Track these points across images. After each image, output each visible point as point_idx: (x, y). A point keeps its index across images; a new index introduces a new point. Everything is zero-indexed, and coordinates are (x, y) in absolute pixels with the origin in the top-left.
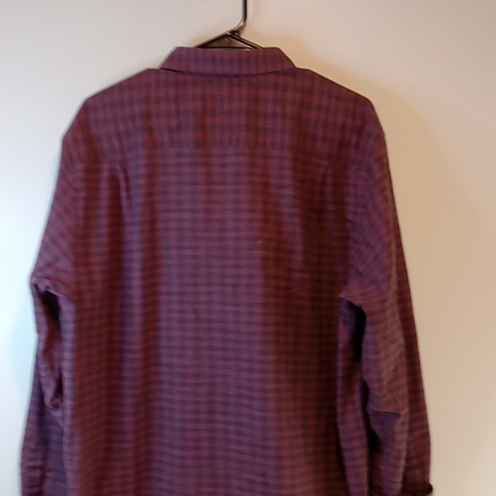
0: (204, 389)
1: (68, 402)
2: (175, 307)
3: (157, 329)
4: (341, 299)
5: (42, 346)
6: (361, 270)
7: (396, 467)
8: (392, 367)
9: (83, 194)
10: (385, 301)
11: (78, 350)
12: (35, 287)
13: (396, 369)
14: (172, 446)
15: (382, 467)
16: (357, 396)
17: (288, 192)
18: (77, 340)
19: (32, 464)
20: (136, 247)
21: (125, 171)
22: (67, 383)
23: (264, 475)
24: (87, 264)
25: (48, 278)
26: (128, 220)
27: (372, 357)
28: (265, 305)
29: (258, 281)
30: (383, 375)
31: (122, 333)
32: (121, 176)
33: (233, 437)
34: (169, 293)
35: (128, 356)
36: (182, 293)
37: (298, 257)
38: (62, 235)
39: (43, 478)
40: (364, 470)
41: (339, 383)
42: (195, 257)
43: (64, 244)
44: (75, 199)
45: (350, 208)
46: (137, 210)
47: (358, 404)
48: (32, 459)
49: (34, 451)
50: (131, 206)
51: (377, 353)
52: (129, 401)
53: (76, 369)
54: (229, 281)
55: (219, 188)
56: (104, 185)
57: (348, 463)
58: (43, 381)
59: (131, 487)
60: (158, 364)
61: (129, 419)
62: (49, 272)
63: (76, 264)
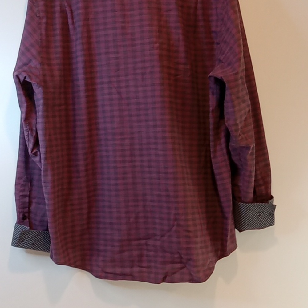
0: (127, 142)
1: (42, 150)
2: (106, 91)
3: (96, 106)
4: (210, 76)
5: (24, 115)
6: (221, 59)
7: (249, 182)
8: (244, 118)
9: (44, 21)
10: (237, 73)
11: (46, 117)
12: (17, 77)
13: (246, 119)
14: (109, 179)
15: (240, 184)
16: (223, 140)
17: (173, 13)
18: (46, 110)
19: (21, 193)
20: (79, 53)
21: (70, 7)
22: (40, 138)
23: (167, 190)
24: (49, 65)
25: (24, 71)
26: (74, 38)
27: (230, 110)
28: (162, 84)
29: (157, 69)
30: (238, 122)
31: (74, 110)
32: (68, 9)
33: (147, 169)
34: (102, 83)
35: (78, 123)
36: (110, 82)
37: (182, 55)
38: (32, 45)
39: (30, 203)
40: (229, 186)
41: (211, 133)
42: (117, 58)
43: (34, 51)
44: (40, 24)
45: (214, 24)
46: (79, 30)
47: (224, 145)
48: (24, 190)
49: (22, 186)
50: (75, 29)
51: (234, 107)
52: (80, 152)
53: (45, 129)
54: (139, 71)
55: (129, 13)
56: (57, 15)
57: (219, 183)
58: (27, 139)
59: (85, 206)
60: (97, 129)
61: (81, 163)
62: (25, 68)
63: (42, 64)
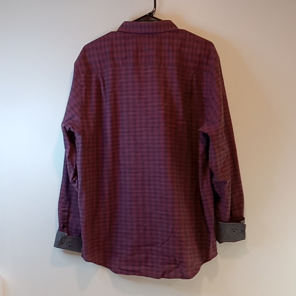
0: (140, 174)
1: (79, 179)
2: (126, 138)
3: (118, 148)
4: (200, 131)
5: (67, 155)
6: (208, 119)
7: (227, 207)
8: (223, 161)
9: (84, 88)
10: (218, 130)
11: (83, 156)
12: (64, 128)
14: (125, 201)
15: (220, 209)
16: (208, 176)
17: (176, 85)
18: (83, 152)
19: (63, 209)
20: (108, 111)
21: (103, 78)
22: (79, 171)
23: (167, 211)
24: (87, 119)
25: (69, 124)
26: (104, 100)
27: (213, 156)
28: (165, 135)
29: (162, 125)
30: (218, 164)
31: (103, 150)
32: (101, 80)
33: (153, 195)
34: (123, 132)
35: (105, 160)
36: (129, 132)
37: (181, 114)
38: (75, 106)
39: (69, 216)
40: (213, 209)
41: (200, 170)
42: (134, 115)
43: (77, 110)
44: (81, 90)
45: (205, 92)
46: (108, 95)
47: (209, 180)
48: (64, 207)
49: (64, 203)
50: (105, 93)
51: (215, 154)
52: (106, 181)
53: (82, 164)
54: (150, 125)
55: (144, 84)
56: (94, 84)
57: (205, 207)
58: (69, 170)
59: (108, 220)
60: (119, 164)
61: (106, 188)
62: (70, 121)
63: (81, 118)
